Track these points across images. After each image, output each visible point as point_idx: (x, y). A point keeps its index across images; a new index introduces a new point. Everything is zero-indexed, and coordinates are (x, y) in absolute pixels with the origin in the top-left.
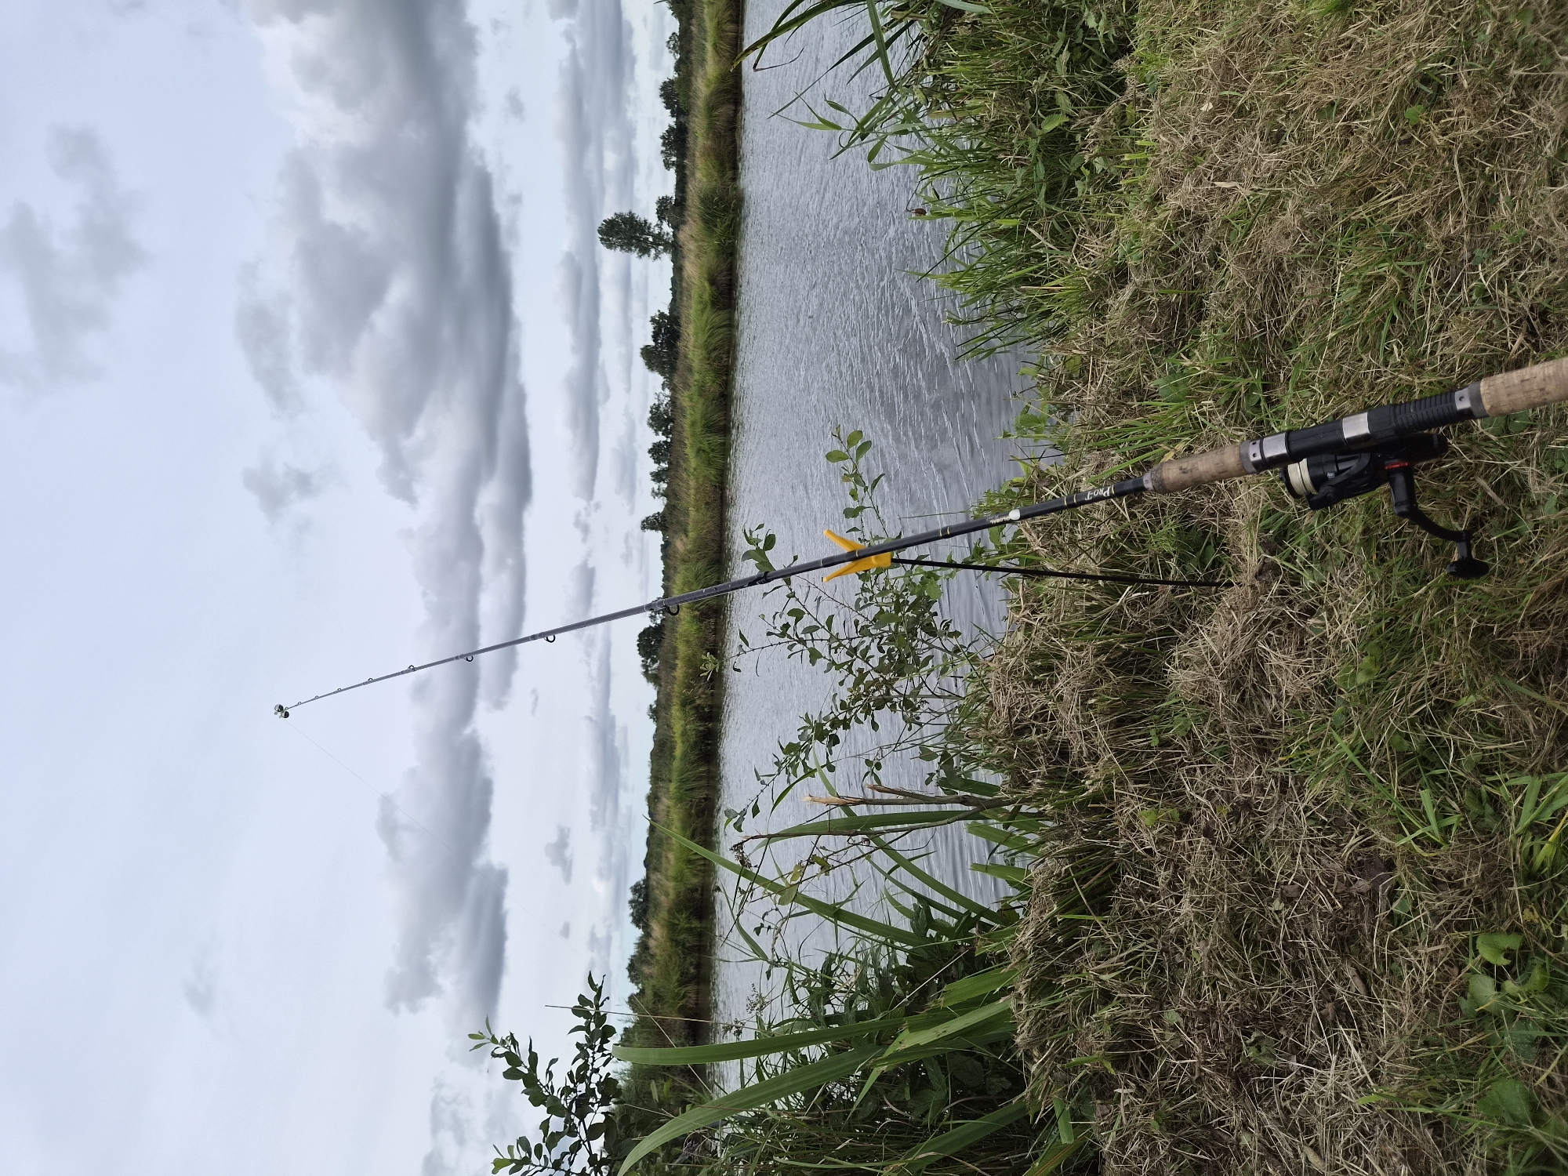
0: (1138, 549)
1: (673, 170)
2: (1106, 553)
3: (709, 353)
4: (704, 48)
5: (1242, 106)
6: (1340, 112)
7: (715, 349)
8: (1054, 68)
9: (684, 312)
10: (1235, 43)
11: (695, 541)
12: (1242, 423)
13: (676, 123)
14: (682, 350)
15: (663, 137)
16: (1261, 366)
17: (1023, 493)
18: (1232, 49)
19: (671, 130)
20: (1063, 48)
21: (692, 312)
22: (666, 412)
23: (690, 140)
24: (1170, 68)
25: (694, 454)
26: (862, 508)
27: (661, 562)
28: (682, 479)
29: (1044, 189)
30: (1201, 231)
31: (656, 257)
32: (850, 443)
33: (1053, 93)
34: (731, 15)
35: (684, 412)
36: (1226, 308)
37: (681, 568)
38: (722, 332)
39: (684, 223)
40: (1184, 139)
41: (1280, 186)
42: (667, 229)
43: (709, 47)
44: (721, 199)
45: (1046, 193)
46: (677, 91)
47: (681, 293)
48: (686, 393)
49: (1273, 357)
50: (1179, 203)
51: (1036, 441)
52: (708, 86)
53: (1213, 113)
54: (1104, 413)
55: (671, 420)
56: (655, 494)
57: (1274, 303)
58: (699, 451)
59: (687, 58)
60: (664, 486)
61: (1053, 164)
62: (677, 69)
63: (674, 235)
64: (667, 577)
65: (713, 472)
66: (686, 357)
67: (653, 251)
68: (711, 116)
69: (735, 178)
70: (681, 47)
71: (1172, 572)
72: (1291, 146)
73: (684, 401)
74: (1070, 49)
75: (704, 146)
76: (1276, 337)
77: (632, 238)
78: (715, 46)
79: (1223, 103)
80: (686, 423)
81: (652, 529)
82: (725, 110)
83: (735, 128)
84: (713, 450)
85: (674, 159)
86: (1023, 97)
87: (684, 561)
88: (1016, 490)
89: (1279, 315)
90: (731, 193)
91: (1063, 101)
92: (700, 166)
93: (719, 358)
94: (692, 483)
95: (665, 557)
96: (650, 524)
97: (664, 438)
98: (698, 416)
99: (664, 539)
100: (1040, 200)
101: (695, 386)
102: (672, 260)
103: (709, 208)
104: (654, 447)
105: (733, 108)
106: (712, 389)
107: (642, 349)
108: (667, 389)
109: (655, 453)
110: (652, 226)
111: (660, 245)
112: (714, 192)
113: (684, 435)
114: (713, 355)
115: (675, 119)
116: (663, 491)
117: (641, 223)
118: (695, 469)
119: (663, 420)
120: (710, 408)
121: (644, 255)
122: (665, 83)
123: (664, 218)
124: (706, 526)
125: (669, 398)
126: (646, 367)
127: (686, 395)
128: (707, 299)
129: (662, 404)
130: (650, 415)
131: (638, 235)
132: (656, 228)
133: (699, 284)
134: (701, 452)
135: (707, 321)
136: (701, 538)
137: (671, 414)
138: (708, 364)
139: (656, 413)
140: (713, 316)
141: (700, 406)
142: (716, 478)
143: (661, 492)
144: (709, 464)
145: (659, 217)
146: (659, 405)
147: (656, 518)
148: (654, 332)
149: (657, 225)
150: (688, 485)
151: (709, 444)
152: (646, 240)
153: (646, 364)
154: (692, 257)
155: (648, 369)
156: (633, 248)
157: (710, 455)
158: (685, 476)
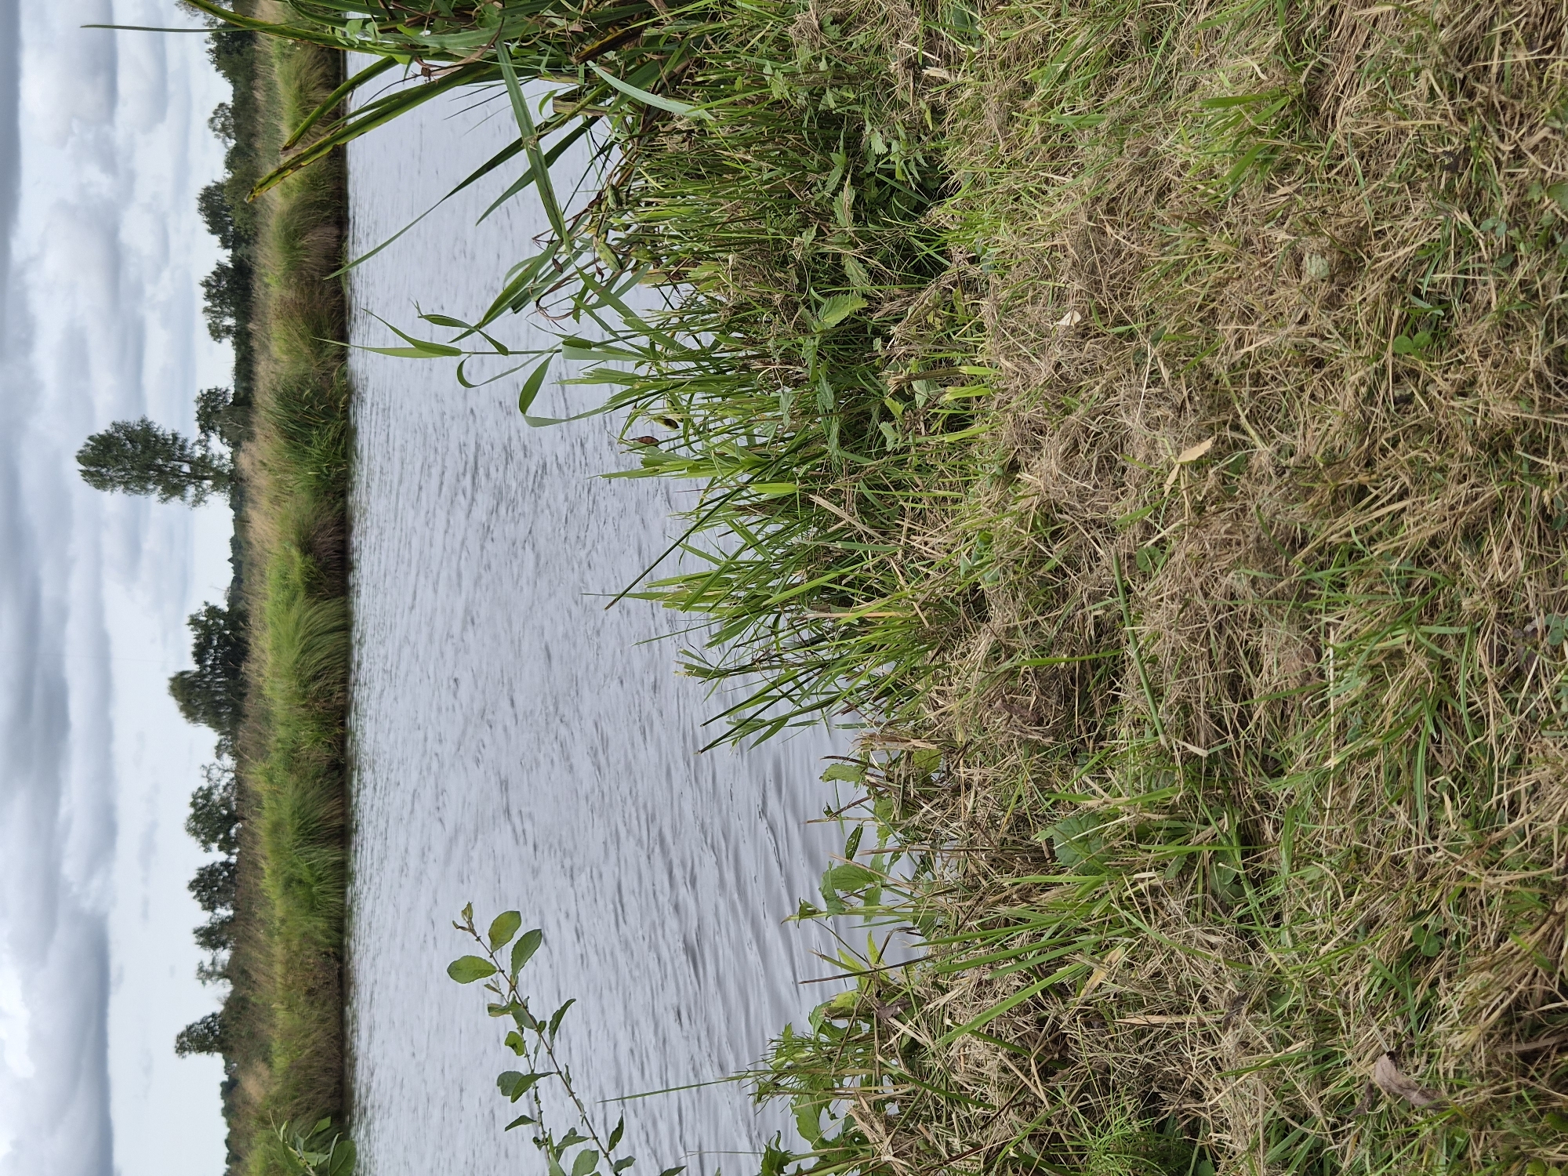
1: (228, 342)
3: (305, 685)
7: (315, 678)
8: (831, 215)
9: (254, 606)
11: (286, 1075)
12: (1216, 919)
13: (233, 259)
14: (254, 679)
15: (207, 284)
19: (221, 272)
20: (844, 178)
21: (267, 605)
22: (225, 803)
23: (258, 288)
25: (279, 891)
26: (533, 1076)
27: (223, 1121)
28: (258, 943)
31: (199, 500)
32: (497, 938)
33: (835, 257)
34: (324, 75)
35: (259, 804)
37: (259, 1136)
38: (327, 643)
39: (251, 437)
40: (1042, 365)
42: (218, 447)
43: (285, 129)
44: (318, 393)
45: (841, 432)
46: (231, 203)
48: (264, 765)
51: (867, 918)
52: (286, 195)
54: (983, 864)
55: (232, 819)
56: (205, 975)
58: (289, 883)
59: (250, 146)
60: (224, 955)
62: (230, 164)
63: (233, 460)
65: (322, 924)
66: (260, 694)
67: (191, 490)
68: (293, 248)
69: (341, 356)
70: (238, 128)
73: (258, 783)
74: (855, 182)
75: (283, 301)
77: (149, 467)
80: (262, 825)
81: (200, 1049)
82: (319, 237)
84: (319, 879)
85: (230, 321)
86: (784, 262)
87: (265, 1122)
90: (339, 383)
92: (277, 334)
93: (326, 694)
94: (278, 950)
96: (195, 1040)
97: (222, 857)
98: (286, 811)
99: (227, 1069)
100: (832, 447)
101: (277, 750)
102: (231, 506)
103: (295, 412)
104: (201, 875)
105: (336, 232)
106: (313, 756)
107: (173, 680)
108: (226, 756)
109: (204, 889)
110: (189, 444)
111: (206, 478)
112: (303, 381)
113: (258, 850)
114: (314, 687)
115: (229, 252)
116: (223, 966)
117: (166, 440)
118: (283, 921)
119: (219, 820)
120: (309, 795)
121: (172, 495)
122: (208, 189)
123: (213, 429)
124: (309, 1041)
125: (232, 775)
126: (183, 714)
127: (259, 769)
128: (298, 579)
129: (217, 786)
130: (192, 811)
131: (160, 462)
132: (197, 447)
133: (281, 552)
134: (294, 885)
135: (297, 624)
136: (300, 1068)
137: (234, 807)
138: (303, 706)
139: (204, 806)
140: (309, 613)
141: (289, 790)
142: (328, 937)
143: (219, 969)
144: (312, 908)
145: (202, 427)
146: (210, 789)
147: (208, 1027)
148: (197, 646)
149: (199, 442)
150: (269, 955)
151: (311, 867)
152: (176, 471)
153: (182, 709)
154: (264, 502)
155: (187, 717)
156: (151, 486)
157: (314, 889)
158: (261, 936)
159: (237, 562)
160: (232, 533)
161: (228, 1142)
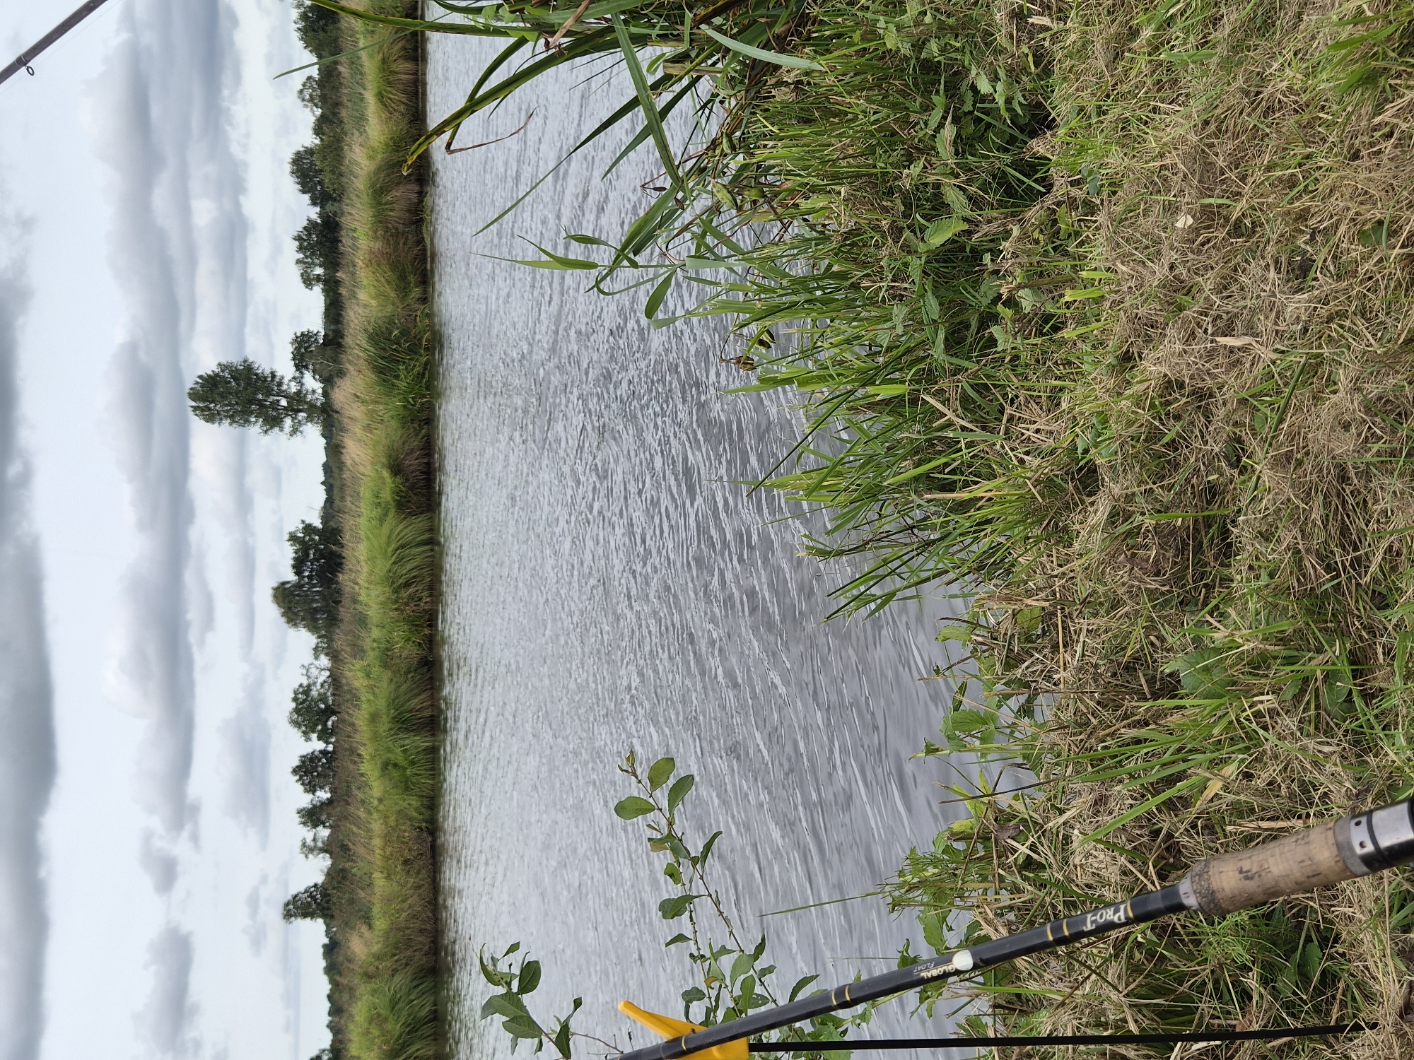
0: (1190, 957)
1: (318, 289)
2: (1135, 969)
3: (396, 591)
4: (362, 98)
5: (1239, 220)
6: (1393, 234)
7: (407, 585)
8: (934, 148)
9: (348, 523)
10: (1212, 127)
11: (387, 935)
12: (1329, 732)
13: (321, 215)
14: (347, 587)
15: (298, 238)
16: (1343, 633)
17: (974, 851)
18: (1209, 136)
19: (311, 227)
20: (944, 118)
21: (362, 521)
22: (323, 698)
23: (346, 241)
24: (1116, 159)
25: (377, 773)
26: (688, 899)
27: (325, 979)
28: (357, 821)
29: (941, 336)
30: (1208, 415)
31: (295, 431)
32: (655, 780)
33: (937, 186)
34: (404, 48)
35: (356, 697)
36: (1268, 540)
37: (363, 990)
38: (418, 556)
39: (341, 373)
40: (1156, 268)
41: (1320, 346)
42: (312, 383)
43: (370, 97)
44: (405, 332)
45: (946, 339)
46: (319, 166)
47: (342, 489)
48: (359, 664)
49: (1359, 617)
50: (1164, 369)
51: (983, 755)
52: (370, 158)
53: (1196, 230)
54: (1092, 704)
55: (329, 711)
56: (308, 849)
57: (1344, 531)
58: (386, 766)
59: (334, 114)
60: (324, 833)
61: (951, 295)
62: (318, 131)
63: (325, 394)
64: (337, 1010)
65: (415, 802)
66: (355, 601)
67: (288, 422)
68: (379, 203)
69: (425, 299)
70: (323, 98)
71: (1255, 998)
72: (1324, 283)
73: (355, 676)
74: (956, 121)
75: (371, 251)
76: (1358, 585)
77: (251, 402)
78: (380, 96)
79: (1208, 216)
80: (360, 718)
81: (305, 915)
82: (402, 195)
83: (422, 220)
84: (413, 763)
85: (319, 271)
86: (890, 192)
87: (368, 977)
88: (960, 846)
89: (1356, 549)
90: (422, 323)
91: (953, 197)
92: (365, 282)
93: (413, 599)
94: (377, 826)
95: (332, 969)
96: (299, 907)
97: (321, 746)
98: (382, 703)
99: (328, 933)
100: (938, 352)
101: (374, 649)
102: (323, 435)
103: (384, 349)
104: (303, 762)
105: (417, 188)
106: (405, 654)
107: (276, 589)
108: (322, 657)
109: (306, 773)
110: (286, 381)
111: (300, 411)
112: (391, 321)
113: (358, 737)
114: (405, 594)
115: (318, 209)
116: (323, 842)
117: (265, 378)
118: (380, 800)
119: (318, 713)
120: (404, 687)
121: (272, 428)
122: (298, 153)
123: (306, 367)
124: (406, 905)
125: (328, 673)
126: (284, 619)
127: (358, 666)
128: (389, 498)
129: (315, 683)
130: (294, 705)
131: (260, 397)
132: (293, 384)
133: (373, 474)
134: (390, 767)
135: (389, 537)
136: (398, 929)
137: (330, 702)
138: (396, 609)
139: (304, 701)
140: (401, 527)
141: (384, 684)
142: (421, 814)
143: (320, 844)
144: (407, 789)
145: (296, 366)
146: (309, 686)
147: (311, 896)
148: (295, 559)
149: (294, 378)
150: (368, 830)
151: (405, 752)
152: (275, 405)
153: (284, 615)
154: (357, 430)
155: (288, 622)
156: (253, 419)
157: (408, 772)
158: (362, 813)
159: (329, 485)
160: (324, 459)
161: (329, 997)
